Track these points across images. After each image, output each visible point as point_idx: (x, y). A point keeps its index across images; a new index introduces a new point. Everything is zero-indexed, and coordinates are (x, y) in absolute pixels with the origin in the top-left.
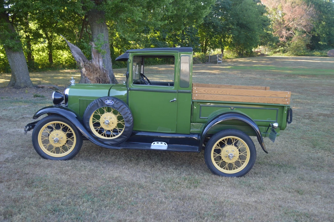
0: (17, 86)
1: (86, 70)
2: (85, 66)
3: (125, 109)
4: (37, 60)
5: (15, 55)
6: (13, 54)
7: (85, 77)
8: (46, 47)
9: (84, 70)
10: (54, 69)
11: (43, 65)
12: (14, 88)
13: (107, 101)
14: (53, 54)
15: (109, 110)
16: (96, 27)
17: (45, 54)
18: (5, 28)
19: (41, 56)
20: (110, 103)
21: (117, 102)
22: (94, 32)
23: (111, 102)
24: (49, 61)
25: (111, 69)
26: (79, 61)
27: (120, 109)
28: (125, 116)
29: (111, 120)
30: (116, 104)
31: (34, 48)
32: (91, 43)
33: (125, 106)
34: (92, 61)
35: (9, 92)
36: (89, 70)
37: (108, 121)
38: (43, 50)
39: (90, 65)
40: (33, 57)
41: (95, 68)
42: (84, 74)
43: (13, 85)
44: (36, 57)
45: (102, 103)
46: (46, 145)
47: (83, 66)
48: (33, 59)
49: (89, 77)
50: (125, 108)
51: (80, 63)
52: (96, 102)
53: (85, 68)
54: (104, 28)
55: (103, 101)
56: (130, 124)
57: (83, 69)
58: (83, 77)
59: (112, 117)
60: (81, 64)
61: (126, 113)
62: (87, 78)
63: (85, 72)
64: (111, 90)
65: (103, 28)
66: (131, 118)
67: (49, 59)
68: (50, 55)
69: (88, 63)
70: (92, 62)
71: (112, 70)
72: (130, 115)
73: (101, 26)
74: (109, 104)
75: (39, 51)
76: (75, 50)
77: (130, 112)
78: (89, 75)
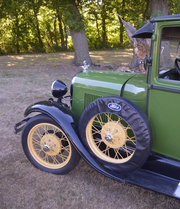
0: (77, 63)
1: (139, 50)
2: (138, 45)
3: (138, 120)
4: (110, 40)
5: (77, 35)
6: (75, 34)
7: (138, 57)
8: (118, 29)
9: (136, 49)
10: (123, 48)
11: (115, 45)
12: (75, 65)
13: (111, 104)
14: (123, 35)
15: (114, 119)
16: (156, 4)
17: (117, 35)
18: (69, 9)
19: (113, 36)
20: (115, 109)
21: (125, 108)
22: (153, 10)
23: (118, 106)
24: (120, 41)
26: (133, 40)
27: (130, 120)
28: (138, 133)
29: (117, 134)
30: (125, 110)
31: (108, 29)
32: (146, 21)
33: (138, 116)
34: (146, 40)
35: (70, 69)
36: (142, 50)
37: (110, 137)
38: (115, 31)
39: (144, 44)
40: (107, 37)
41: (148, 48)
42: (136, 54)
43: (75, 63)
44: (109, 37)
45: (104, 106)
46: (38, 151)
47: (136, 45)
48: (107, 39)
49: (141, 57)
50: (139, 118)
51: (133, 43)
52: (95, 104)
53: (138, 48)
54: (165, 5)
55: (106, 103)
56: (144, 146)
58: (136, 57)
59: (118, 130)
60: (134, 44)
61: (140, 128)
62: (139, 58)
63: (138, 52)
64: (126, 85)
65: (163, 5)
66: (148, 137)
67: (120, 39)
68: (121, 36)
69: (141, 42)
70: (146, 42)
72: (147, 132)
73: (160, 3)
74: (113, 109)
75: (112, 32)
76: (129, 29)
77: (146, 127)
78: (141, 55)
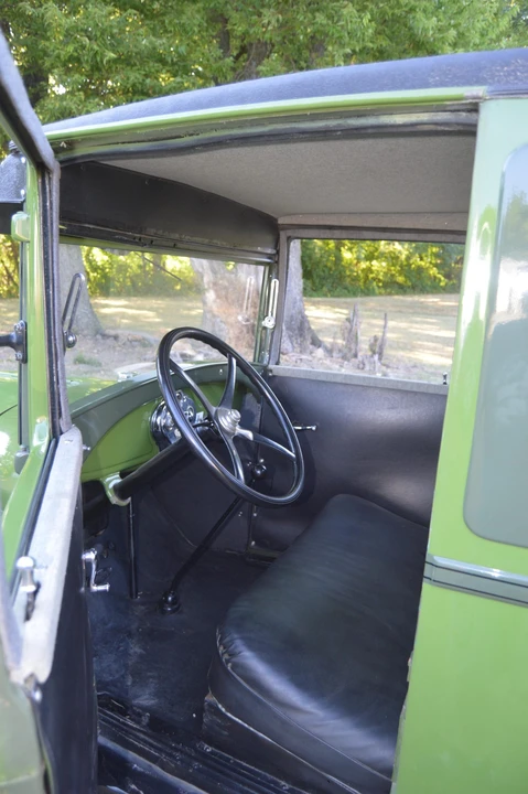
1: (218, 297)
2: (215, 284)
7: (214, 316)
9: (211, 295)
25: (298, 298)
26: (201, 270)
34: (236, 272)
36: (226, 297)
39: (230, 283)
42: (211, 307)
47: (208, 284)
51: (202, 277)
53: (216, 291)
57: (207, 295)
58: (209, 316)
60: (206, 279)
62: (218, 320)
63: (215, 301)
69: (224, 276)
70: (235, 276)
71: (301, 300)
78: (224, 311)
